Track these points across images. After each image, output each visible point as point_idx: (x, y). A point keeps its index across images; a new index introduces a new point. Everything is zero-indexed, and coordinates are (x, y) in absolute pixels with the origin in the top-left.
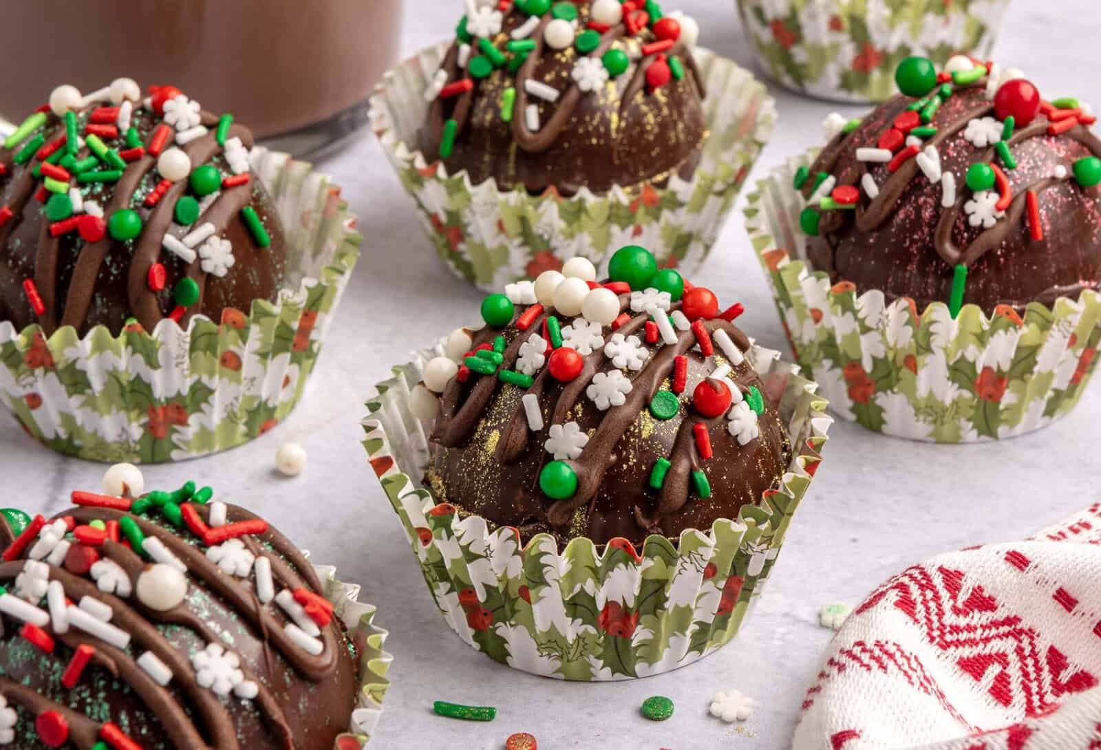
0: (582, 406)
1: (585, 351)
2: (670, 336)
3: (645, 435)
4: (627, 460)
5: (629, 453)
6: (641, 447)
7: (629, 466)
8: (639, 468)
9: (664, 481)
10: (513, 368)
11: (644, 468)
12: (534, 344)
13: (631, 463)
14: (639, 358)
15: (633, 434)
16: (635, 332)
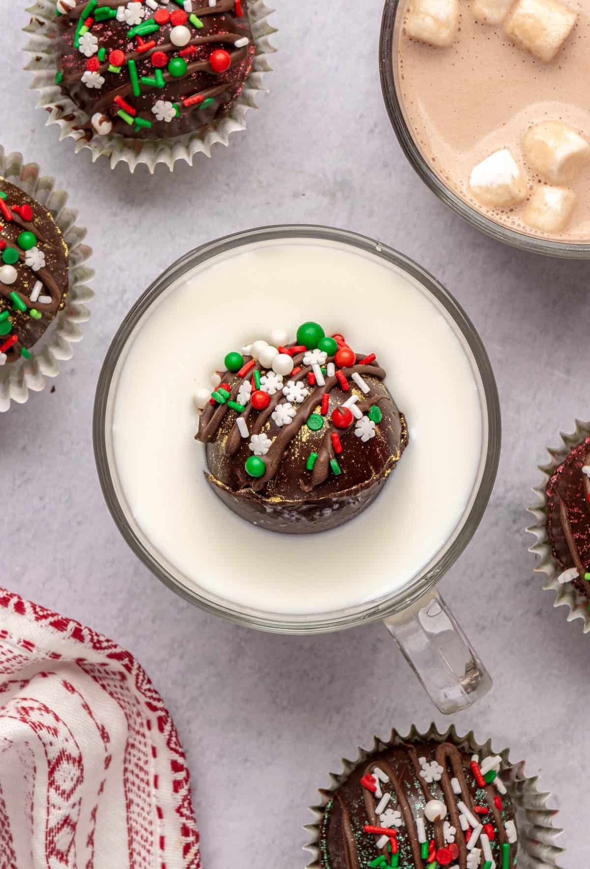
0: (270, 424)
1: (272, 392)
2: (321, 381)
3: (304, 440)
4: (294, 454)
5: (295, 450)
6: (302, 447)
7: (295, 458)
8: (301, 459)
9: (314, 466)
10: (235, 400)
11: (303, 458)
12: (245, 387)
13: (296, 456)
14: (302, 395)
15: (297, 440)
16: (301, 379)
